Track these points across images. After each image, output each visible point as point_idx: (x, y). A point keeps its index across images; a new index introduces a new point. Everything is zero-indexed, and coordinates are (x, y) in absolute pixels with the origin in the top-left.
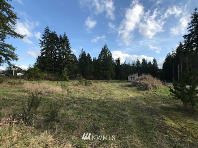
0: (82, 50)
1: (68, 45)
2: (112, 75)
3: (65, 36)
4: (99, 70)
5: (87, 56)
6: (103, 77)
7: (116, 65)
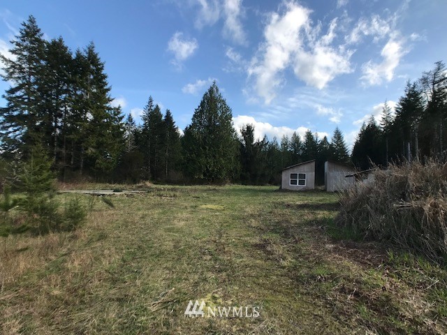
0: (151, 101)
1: (100, 80)
2: (231, 171)
3: (91, 52)
4: (194, 155)
5: (163, 118)
6: (205, 175)
7: (244, 142)
